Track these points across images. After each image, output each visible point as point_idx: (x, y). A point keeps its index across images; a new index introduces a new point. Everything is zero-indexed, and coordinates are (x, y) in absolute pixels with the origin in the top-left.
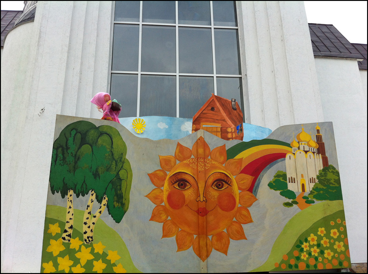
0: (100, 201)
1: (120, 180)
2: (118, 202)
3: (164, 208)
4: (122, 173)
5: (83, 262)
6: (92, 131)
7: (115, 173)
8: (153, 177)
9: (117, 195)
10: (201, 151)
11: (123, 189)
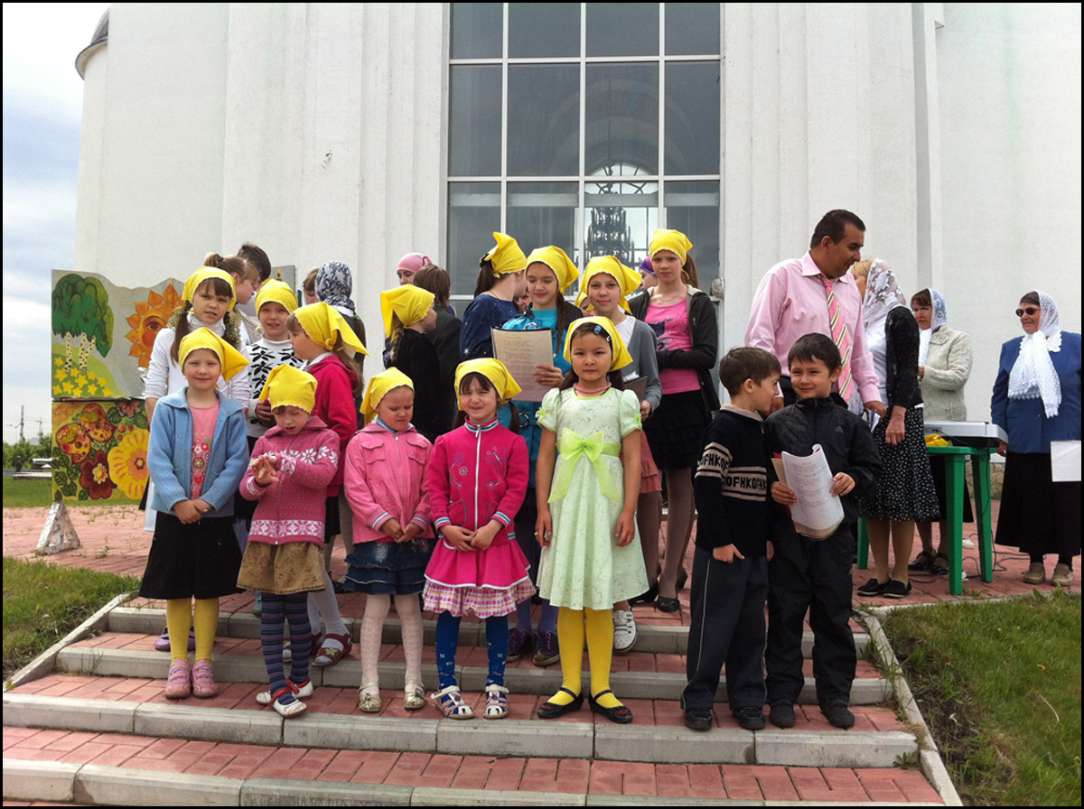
0: (90, 341)
1: (104, 323)
2: (103, 341)
3: (140, 346)
4: (105, 317)
5: (81, 386)
6: (80, 283)
7: (100, 318)
8: (130, 320)
9: (102, 335)
10: (170, 297)
11: (107, 331)
